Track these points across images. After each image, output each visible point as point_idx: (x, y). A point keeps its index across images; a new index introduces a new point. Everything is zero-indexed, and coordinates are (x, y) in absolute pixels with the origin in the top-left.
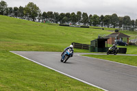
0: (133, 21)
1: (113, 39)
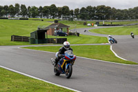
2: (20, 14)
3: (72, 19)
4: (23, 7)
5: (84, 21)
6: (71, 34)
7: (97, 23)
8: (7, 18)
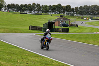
0: (73, 9)
1: (59, 22)
2: (36, 11)
3: (73, 15)
4: (38, 5)
5: (81, 16)
6: (72, 26)
7: (91, 18)
8: (26, 14)
